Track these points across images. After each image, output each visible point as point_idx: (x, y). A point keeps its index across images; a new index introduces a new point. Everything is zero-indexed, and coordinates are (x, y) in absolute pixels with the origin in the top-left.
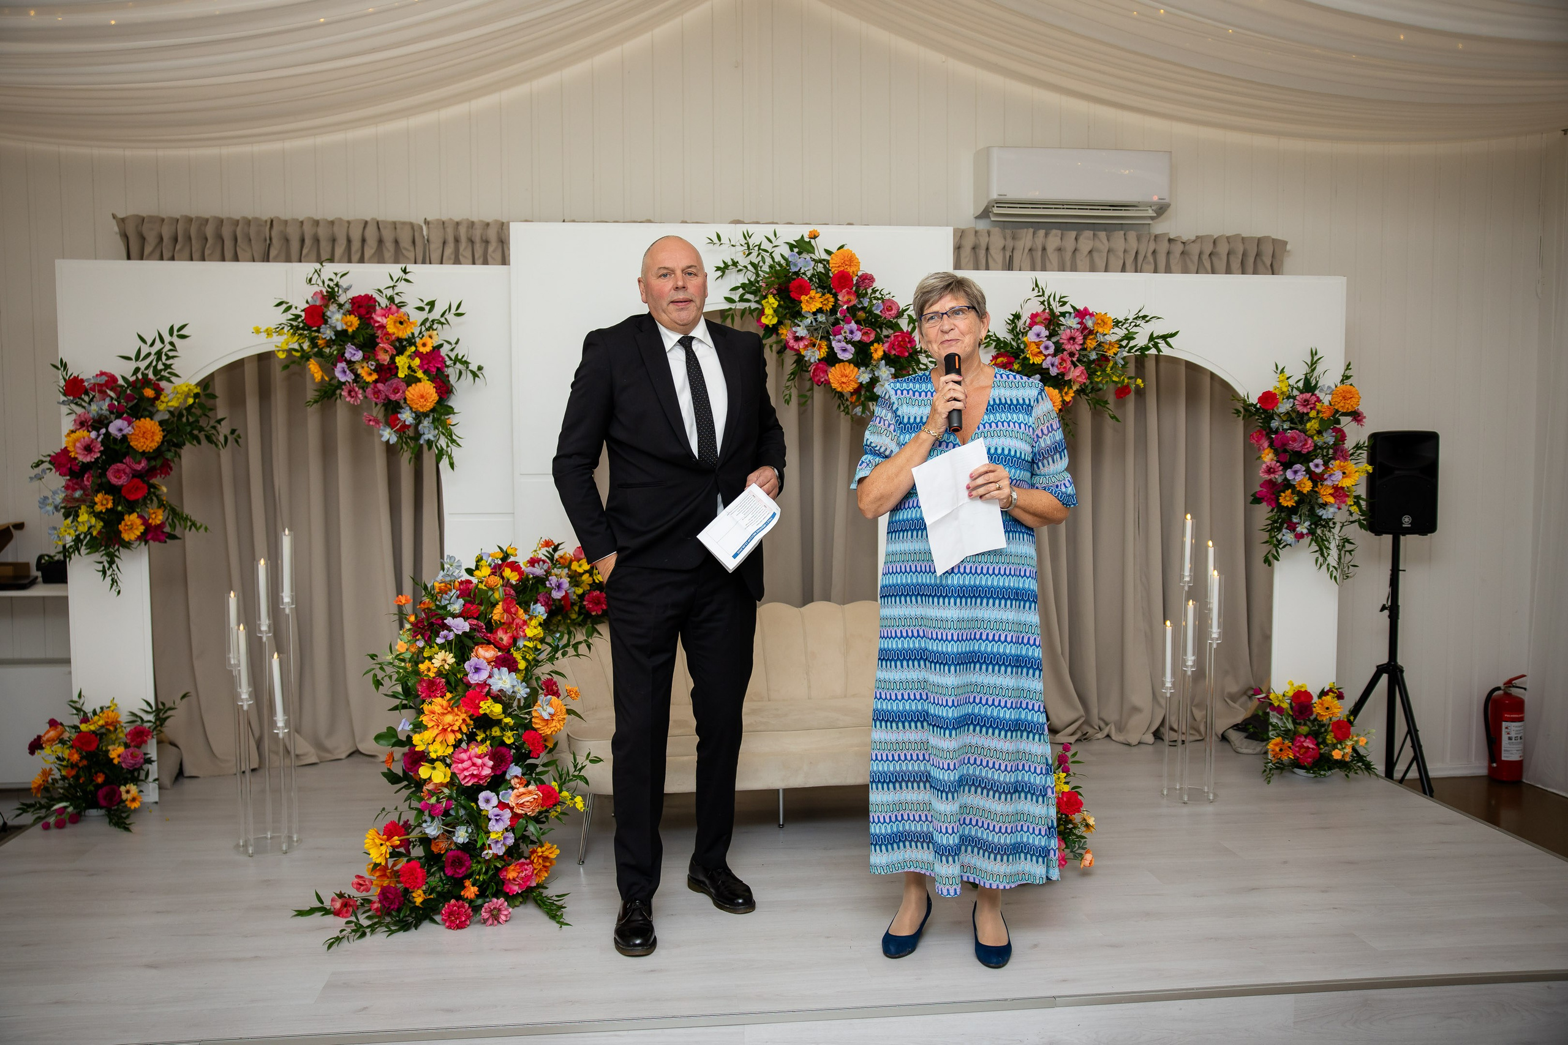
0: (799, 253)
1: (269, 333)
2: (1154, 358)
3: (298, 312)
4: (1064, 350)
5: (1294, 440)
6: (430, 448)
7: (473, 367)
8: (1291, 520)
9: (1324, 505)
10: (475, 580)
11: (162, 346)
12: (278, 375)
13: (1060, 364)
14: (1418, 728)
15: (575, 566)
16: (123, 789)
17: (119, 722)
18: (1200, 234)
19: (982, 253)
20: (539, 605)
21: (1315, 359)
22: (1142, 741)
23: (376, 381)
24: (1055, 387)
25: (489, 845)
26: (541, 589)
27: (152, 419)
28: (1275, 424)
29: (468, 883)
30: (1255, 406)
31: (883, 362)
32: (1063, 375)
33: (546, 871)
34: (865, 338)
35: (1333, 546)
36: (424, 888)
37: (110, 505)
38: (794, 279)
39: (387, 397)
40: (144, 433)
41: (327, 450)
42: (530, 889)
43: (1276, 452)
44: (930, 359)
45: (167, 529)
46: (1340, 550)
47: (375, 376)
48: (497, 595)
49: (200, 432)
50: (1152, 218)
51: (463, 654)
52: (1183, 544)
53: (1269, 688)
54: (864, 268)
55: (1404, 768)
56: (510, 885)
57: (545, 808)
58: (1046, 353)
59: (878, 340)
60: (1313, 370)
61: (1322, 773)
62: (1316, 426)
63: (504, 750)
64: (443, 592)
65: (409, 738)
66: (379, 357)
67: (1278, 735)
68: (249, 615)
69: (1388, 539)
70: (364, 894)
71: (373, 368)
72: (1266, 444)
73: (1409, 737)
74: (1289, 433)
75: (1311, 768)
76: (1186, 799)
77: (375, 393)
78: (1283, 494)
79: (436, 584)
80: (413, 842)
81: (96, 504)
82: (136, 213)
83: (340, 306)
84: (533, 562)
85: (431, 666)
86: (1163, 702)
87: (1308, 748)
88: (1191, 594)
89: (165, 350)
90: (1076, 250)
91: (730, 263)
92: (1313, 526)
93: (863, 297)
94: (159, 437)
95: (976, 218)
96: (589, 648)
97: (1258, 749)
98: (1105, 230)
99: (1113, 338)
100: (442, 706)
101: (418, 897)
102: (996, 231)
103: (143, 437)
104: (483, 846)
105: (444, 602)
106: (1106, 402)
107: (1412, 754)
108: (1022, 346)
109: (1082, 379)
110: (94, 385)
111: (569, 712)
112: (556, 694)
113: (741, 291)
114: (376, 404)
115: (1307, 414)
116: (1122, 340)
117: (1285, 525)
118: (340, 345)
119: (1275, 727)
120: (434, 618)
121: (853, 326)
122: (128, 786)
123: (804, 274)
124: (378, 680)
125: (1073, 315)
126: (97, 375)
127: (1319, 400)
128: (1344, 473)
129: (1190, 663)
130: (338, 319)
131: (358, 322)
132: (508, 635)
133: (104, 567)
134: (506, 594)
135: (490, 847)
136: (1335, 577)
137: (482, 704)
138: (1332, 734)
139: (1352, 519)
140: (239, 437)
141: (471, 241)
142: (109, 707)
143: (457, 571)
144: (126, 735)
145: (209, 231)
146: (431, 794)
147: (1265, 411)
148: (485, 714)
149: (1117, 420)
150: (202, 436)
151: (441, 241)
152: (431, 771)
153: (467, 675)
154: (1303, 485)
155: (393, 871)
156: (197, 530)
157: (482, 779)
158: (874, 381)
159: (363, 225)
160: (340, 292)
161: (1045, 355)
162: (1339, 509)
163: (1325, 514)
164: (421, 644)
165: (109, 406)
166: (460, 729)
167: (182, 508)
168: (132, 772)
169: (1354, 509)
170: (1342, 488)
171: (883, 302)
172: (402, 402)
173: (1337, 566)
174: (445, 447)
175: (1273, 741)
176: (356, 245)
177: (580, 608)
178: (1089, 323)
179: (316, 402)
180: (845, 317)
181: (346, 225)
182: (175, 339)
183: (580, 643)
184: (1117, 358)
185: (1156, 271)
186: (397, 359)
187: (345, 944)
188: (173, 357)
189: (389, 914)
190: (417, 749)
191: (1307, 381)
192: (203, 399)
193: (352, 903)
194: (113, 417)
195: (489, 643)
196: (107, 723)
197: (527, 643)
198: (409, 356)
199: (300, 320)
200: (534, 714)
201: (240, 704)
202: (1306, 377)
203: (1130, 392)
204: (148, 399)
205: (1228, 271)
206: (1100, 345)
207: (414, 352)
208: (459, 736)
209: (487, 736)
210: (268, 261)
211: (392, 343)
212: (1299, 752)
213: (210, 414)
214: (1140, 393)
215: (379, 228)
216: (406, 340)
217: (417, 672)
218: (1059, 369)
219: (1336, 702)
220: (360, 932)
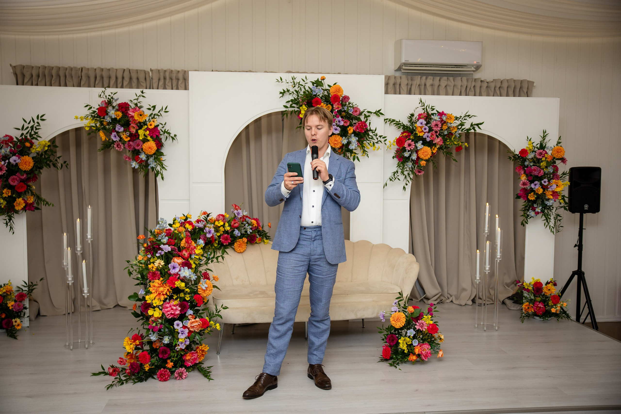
0: (317, 86)
1: (81, 119)
2: (474, 133)
3: (95, 110)
4: (433, 130)
5: (535, 170)
6: (153, 170)
7: (172, 135)
8: (533, 206)
9: (548, 200)
10: (172, 229)
11: (34, 124)
12: (85, 137)
13: (431, 136)
14: (591, 300)
15: (217, 223)
16: (13, 320)
17: (12, 291)
18: (495, 78)
19: (398, 87)
20: (201, 240)
21: (545, 135)
22: (467, 303)
23: (129, 141)
24: (428, 146)
25: (178, 344)
26: (202, 233)
27: (29, 156)
28: (526, 163)
29: (169, 361)
30: (518, 155)
31: (353, 135)
32: (432, 141)
33: (203, 356)
34: (345, 124)
35: (552, 217)
36: (149, 363)
37: (10, 194)
38: (314, 98)
39: (134, 148)
40: (25, 162)
41: (106, 171)
42: (196, 364)
43: (527, 176)
44: (374, 134)
45: (35, 205)
46: (555, 220)
47: (129, 139)
48: (183, 236)
49: (50, 162)
50: (474, 71)
51: (168, 261)
52: (485, 216)
53: (523, 281)
54: (345, 93)
55: (585, 317)
56: (187, 362)
57: (203, 328)
58: (425, 131)
59: (351, 125)
60: (544, 140)
61: (547, 318)
62: (545, 164)
63: (185, 303)
64: (159, 234)
65: (144, 298)
66: (131, 130)
67: (527, 301)
68: (72, 243)
69: (578, 215)
70: (123, 366)
71: (128, 135)
72: (523, 172)
73: (587, 304)
74: (533, 168)
75: (542, 316)
76: (485, 329)
77: (129, 146)
78: (530, 194)
79: (156, 231)
80: (144, 343)
81: (3, 193)
82: (20, 64)
83: (114, 107)
84: (198, 221)
85: (154, 266)
86: (476, 286)
87: (540, 307)
88: (488, 238)
89: (35, 126)
90: (439, 85)
91: (286, 90)
92: (543, 209)
93: (344, 106)
94: (32, 164)
95: (395, 71)
96: (223, 259)
97: (519, 308)
98: (452, 76)
99: (455, 125)
100: (158, 284)
101: (147, 367)
102: (404, 77)
103: (25, 164)
104: (176, 345)
105: (159, 238)
106: (451, 153)
107: (588, 311)
108: (414, 128)
109: (441, 143)
110: (3, 141)
111: (214, 287)
112: (209, 279)
113: (291, 103)
114: (129, 151)
115: (541, 159)
116: (458, 126)
117: (531, 208)
118: (113, 125)
119: (526, 298)
120: (155, 245)
121: (340, 118)
122: (16, 319)
123: (319, 95)
124: (130, 272)
125: (437, 115)
126: (4, 136)
127: (546, 153)
128: (557, 185)
129: (487, 269)
130: (112, 113)
131: (122, 115)
132: (188, 253)
133: (7, 221)
134: (186, 235)
135: (179, 345)
136: (553, 232)
137: (176, 282)
138: (551, 301)
139: (561, 206)
140: (68, 164)
141: (171, 79)
142: (8, 284)
143: (165, 225)
144: (15, 297)
145: (54, 72)
146: (153, 322)
147: (522, 158)
148: (177, 287)
149: (456, 161)
150: (51, 164)
151: (158, 79)
152: (153, 312)
153: (169, 270)
154: (538, 191)
155: (136, 356)
156: (49, 205)
157: (176, 316)
158: (349, 143)
159: (123, 71)
160: (114, 101)
161: (424, 132)
162: (555, 201)
163: (549, 203)
164: (149, 256)
165: (10, 150)
166: (166, 293)
167: (41, 195)
168: (17, 313)
169: (562, 201)
170: (556, 192)
171: (353, 108)
172: (141, 150)
173: (554, 227)
174: (159, 170)
175: (525, 304)
176: (120, 80)
177: (219, 242)
178: (444, 118)
179: (102, 149)
180: (336, 115)
181: (115, 71)
182: (39, 121)
183: (219, 256)
184: (456, 134)
185: (475, 95)
186: (139, 131)
187: (114, 387)
188: (39, 129)
189: (134, 375)
190: (147, 302)
191: (541, 144)
192: (52, 147)
193: (117, 370)
194: (11, 155)
195: (179, 256)
196: (7, 291)
197: (196, 256)
198: (144, 130)
199: (95, 113)
200: (199, 287)
201: (68, 282)
202: (541, 143)
203: (462, 149)
204: (27, 147)
205: (507, 95)
206: (449, 128)
207: (146, 128)
208: (166, 296)
209: (178, 297)
210: (80, 86)
211: (137, 124)
212: (536, 309)
213: (55, 154)
214: (467, 149)
215: (130, 72)
216: (142, 123)
217: (147, 269)
218: (430, 138)
219: (553, 287)
220: (121, 382)
